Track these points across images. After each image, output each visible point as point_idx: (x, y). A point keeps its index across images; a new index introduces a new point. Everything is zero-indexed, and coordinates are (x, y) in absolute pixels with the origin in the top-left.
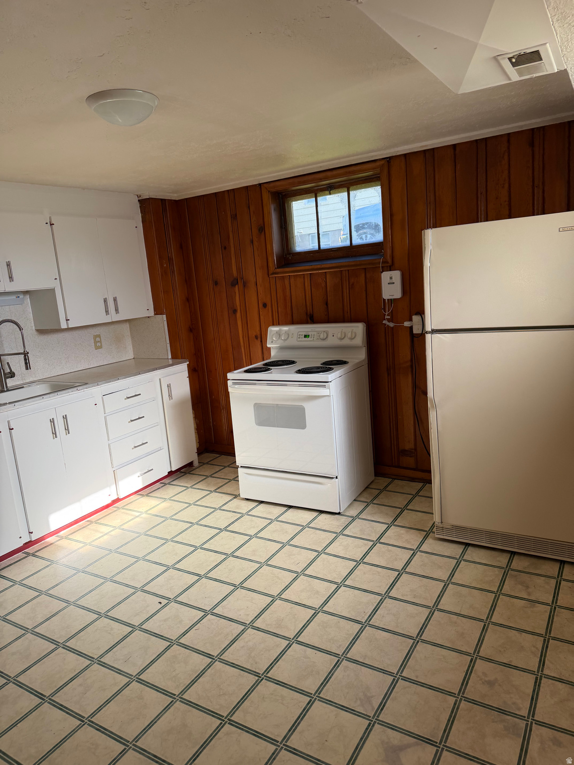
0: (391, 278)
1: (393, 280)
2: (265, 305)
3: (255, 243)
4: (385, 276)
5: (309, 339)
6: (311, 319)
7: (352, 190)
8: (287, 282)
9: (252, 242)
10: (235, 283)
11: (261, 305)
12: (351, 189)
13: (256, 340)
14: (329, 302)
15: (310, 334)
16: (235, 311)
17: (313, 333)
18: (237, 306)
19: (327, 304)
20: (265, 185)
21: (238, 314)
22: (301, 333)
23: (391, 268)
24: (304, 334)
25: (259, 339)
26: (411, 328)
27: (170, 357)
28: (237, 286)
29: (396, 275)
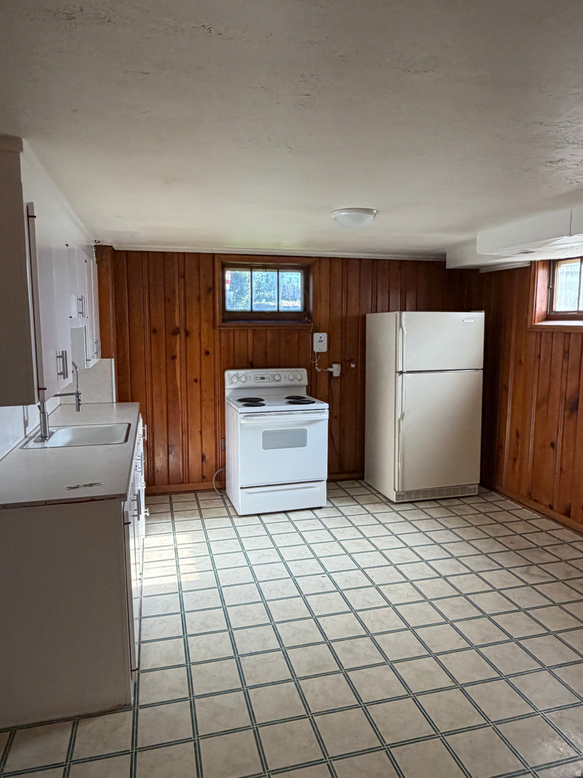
0: (321, 337)
1: (322, 339)
2: (207, 353)
3: (203, 300)
4: (317, 336)
5: (265, 380)
6: (251, 366)
7: (281, 272)
8: (231, 334)
9: (199, 298)
10: (176, 332)
11: (203, 352)
12: (280, 270)
13: (194, 383)
14: (268, 352)
15: (265, 376)
16: (174, 357)
17: (267, 376)
18: (176, 353)
19: (266, 353)
20: (219, 256)
21: (177, 361)
22: (257, 376)
23: (318, 331)
24: (260, 376)
25: (199, 382)
26: (332, 373)
27: (115, 401)
28: (178, 335)
29: (324, 336)
